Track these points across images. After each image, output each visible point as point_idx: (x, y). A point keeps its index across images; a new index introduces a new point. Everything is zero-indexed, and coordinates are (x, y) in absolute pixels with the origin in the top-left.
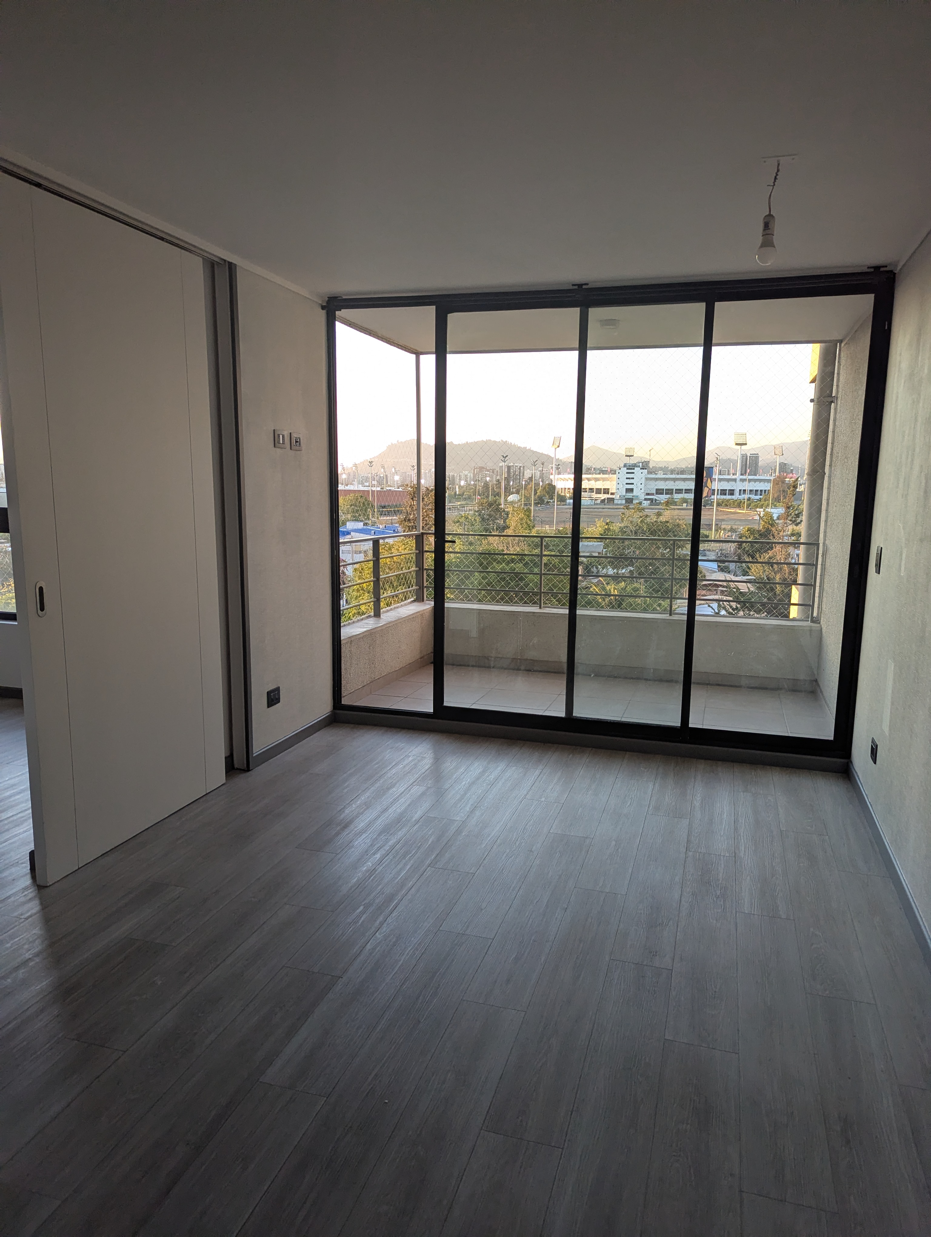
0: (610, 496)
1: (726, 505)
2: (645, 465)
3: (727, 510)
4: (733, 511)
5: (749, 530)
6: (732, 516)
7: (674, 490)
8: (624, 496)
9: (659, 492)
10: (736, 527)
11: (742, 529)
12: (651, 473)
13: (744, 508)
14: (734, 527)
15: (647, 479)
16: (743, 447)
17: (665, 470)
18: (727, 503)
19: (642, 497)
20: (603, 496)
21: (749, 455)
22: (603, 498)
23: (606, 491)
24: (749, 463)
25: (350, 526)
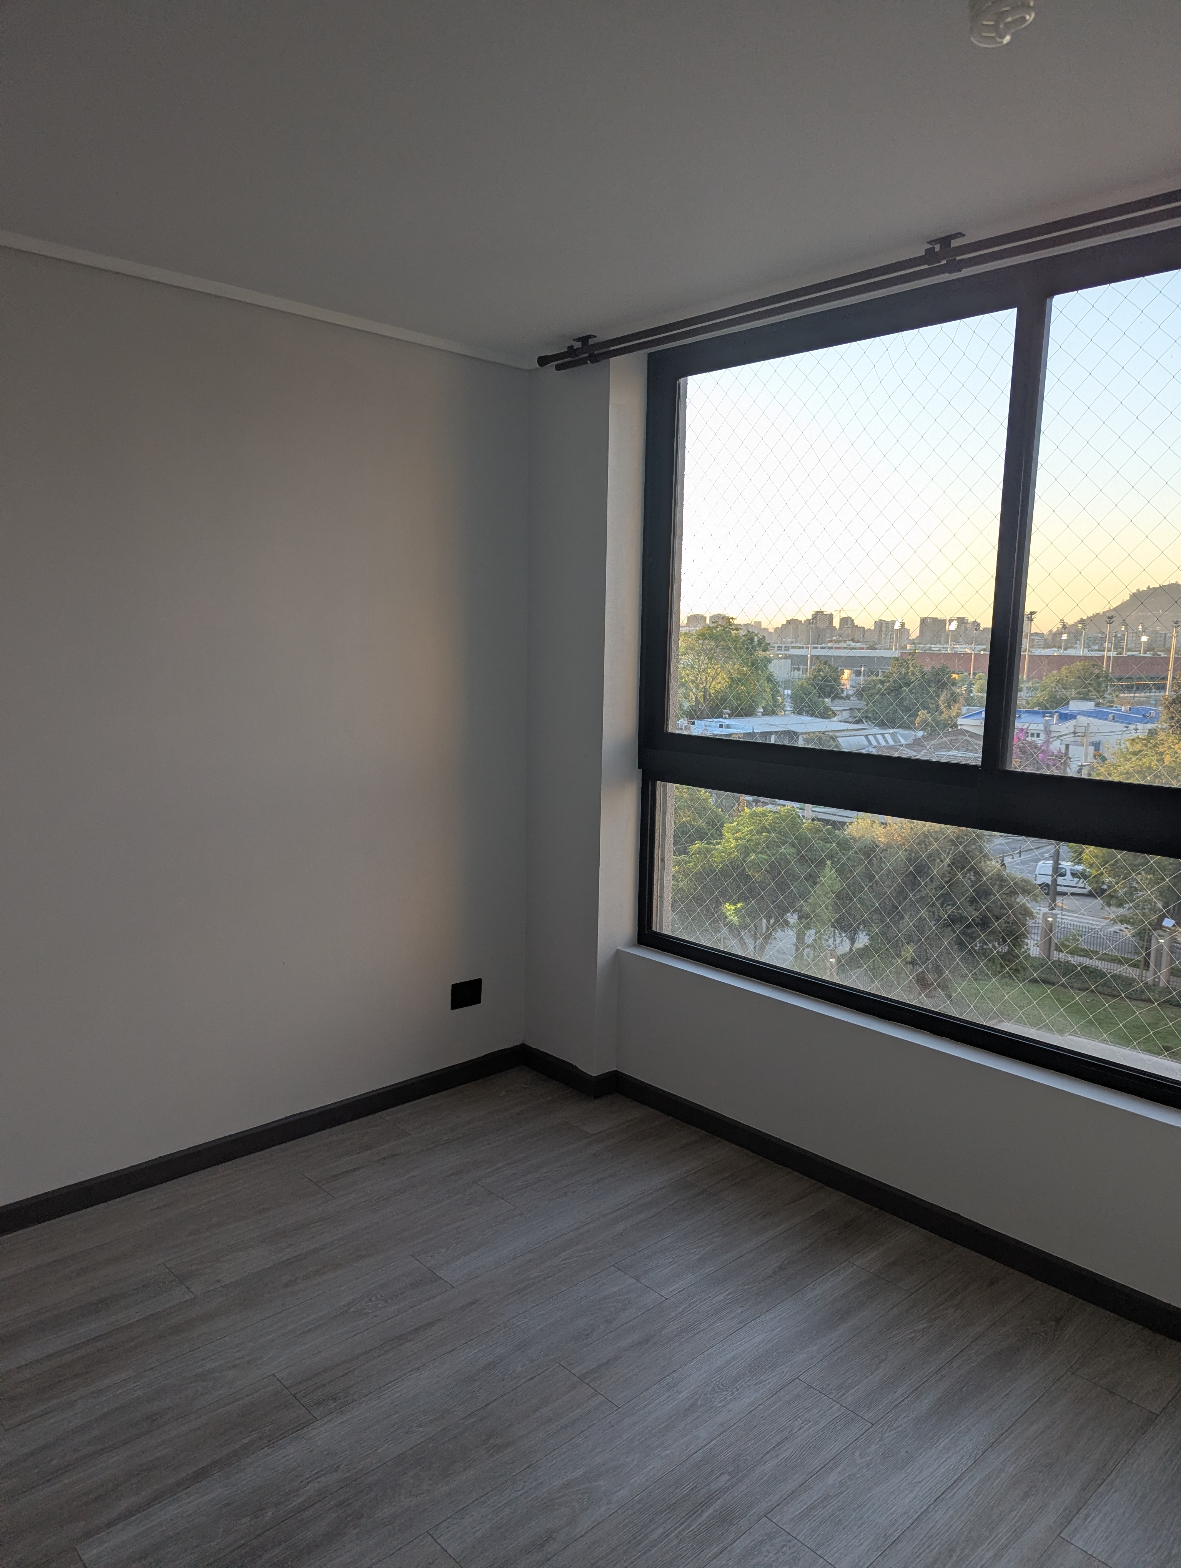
25: (1075, 706)
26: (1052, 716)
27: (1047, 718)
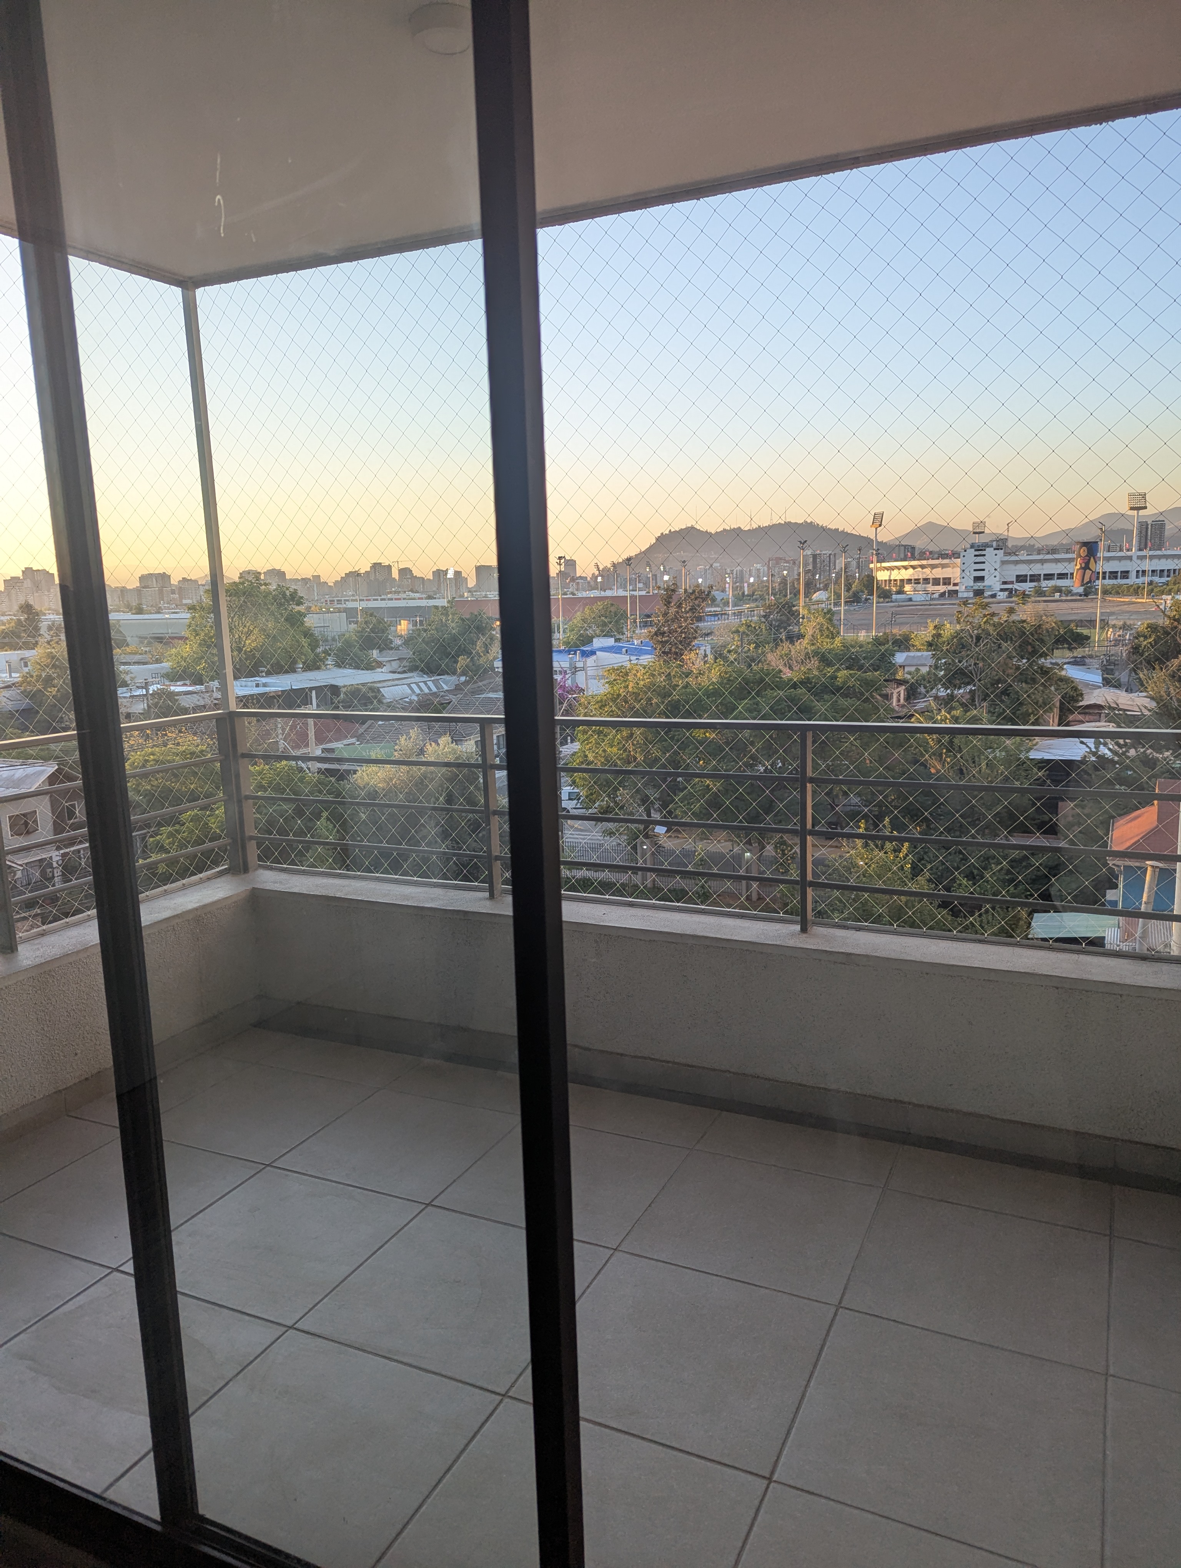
0: (951, 588)
1: (1117, 593)
2: (1001, 544)
3: (1118, 599)
4: (1127, 600)
5: (1149, 627)
6: (1125, 608)
7: (1042, 576)
8: (972, 587)
9: (1021, 579)
10: (1132, 622)
11: (1140, 625)
12: (1010, 554)
13: (1143, 595)
14: (1128, 623)
15: (1003, 563)
16: (1142, 512)
17: (1030, 549)
18: (1117, 591)
19: (998, 586)
20: (942, 588)
21: (1149, 522)
22: (941, 591)
23: (947, 581)
24: (1151, 534)
25: (597, 643)
26: (575, 654)
27: (571, 656)
